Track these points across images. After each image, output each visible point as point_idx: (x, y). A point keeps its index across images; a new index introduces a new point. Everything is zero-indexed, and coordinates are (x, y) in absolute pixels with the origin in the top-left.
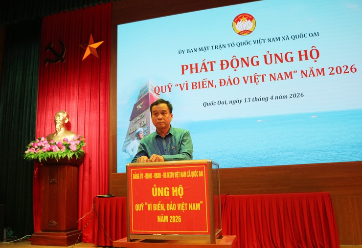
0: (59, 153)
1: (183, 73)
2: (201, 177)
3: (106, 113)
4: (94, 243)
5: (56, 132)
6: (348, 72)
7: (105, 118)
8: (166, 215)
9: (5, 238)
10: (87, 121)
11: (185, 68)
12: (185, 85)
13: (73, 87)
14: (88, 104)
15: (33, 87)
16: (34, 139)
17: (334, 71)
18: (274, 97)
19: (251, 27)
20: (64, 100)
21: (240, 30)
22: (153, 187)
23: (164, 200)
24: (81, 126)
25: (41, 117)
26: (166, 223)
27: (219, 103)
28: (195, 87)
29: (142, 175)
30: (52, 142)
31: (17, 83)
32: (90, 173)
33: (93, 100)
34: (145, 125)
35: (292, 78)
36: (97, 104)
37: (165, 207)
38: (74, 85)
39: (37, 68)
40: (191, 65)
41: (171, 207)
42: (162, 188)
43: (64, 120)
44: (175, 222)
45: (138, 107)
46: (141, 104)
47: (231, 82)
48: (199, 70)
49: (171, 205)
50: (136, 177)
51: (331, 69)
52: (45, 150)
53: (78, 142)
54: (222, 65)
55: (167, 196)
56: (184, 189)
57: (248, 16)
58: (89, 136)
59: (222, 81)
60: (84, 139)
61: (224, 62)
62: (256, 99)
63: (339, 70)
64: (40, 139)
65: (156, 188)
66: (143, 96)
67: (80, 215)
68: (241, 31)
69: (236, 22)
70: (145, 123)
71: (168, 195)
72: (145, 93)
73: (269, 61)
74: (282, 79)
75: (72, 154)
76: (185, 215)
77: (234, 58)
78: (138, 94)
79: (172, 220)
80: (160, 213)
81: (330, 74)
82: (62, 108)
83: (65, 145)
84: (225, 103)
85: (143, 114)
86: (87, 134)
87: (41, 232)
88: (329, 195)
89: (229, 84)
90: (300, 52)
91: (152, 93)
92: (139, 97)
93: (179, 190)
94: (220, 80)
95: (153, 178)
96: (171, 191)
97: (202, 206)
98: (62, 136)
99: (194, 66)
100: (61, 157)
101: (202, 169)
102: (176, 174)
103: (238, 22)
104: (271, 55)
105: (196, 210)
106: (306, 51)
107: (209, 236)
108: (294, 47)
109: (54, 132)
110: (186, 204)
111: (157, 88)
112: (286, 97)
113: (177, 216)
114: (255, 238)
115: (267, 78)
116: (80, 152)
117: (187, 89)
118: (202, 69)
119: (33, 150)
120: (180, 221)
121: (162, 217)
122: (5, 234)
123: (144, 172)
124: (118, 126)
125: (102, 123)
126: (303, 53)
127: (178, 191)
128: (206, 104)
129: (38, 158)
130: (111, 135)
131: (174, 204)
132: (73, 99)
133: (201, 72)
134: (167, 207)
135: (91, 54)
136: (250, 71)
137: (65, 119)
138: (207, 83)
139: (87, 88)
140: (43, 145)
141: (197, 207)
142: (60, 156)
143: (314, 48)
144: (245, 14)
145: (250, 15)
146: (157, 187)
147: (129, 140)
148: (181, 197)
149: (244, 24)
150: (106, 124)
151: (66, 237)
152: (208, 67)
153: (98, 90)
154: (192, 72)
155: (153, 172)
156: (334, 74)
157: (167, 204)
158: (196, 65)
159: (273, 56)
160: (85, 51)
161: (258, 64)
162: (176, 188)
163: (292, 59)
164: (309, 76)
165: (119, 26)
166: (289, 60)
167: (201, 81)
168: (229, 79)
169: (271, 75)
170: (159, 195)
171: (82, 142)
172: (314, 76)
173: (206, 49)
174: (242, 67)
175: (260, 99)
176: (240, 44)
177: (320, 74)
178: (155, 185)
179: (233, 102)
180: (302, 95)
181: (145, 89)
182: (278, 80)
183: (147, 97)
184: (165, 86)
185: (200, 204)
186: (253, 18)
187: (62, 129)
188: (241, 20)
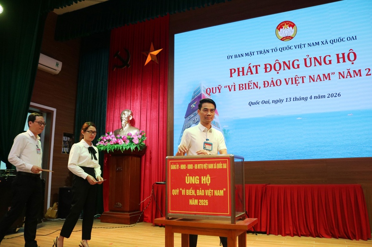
0: (124, 145)
1: (231, 76)
2: (225, 169)
3: (165, 111)
4: (152, 222)
5: (122, 128)
7: (164, 116)
8: (196, 199)
10: (148, 118)
11: (233, 71)
12: (233, 86)
13: (137, 89)
14: (149, 104)
15: (104, 89)
16: (104, 134)
18: (313, 97)
19: (293, 33)
20: (129, 100)
21: (282, 36)
23: (195, 187)
24: (144, 123)
25: (110, 115)
26: (196, 205)
27: (263, 102)
28: (241, 88)
29: (178, 166)
32: (150, 163)
33: (153, 99)
35: (330, 79)
36: (157, 103)
37: (196, 193)
38: (137, 87)
39: (106, 73)
40: (238, 69)
41: (200, 193)
42: (194, 177)
43: (128, 117)
44: (203, 205)
45: (192, 106)
46: (195, 103)
47: (274, 83)
48: (245, 74)
49: (200, 191)
50: (173, 167)
51: (368, 70)
52: (113, 143)
53: (141, 136)
54: (266, 68)
56: (211, 179)
57: (290, 23)
58: (150, 131)
59: (266, 83)
60: (145, 134)
61: (268, 66)
62: (296, 99)
64: (109, 134)
65: (189, 177)
66: (196, 97)
67: (142, 199)
68: (284, 38)
69: (279, 29)
70: (198, 120)
71: (198, 183)
72: (198, 94)
73: (308, 64)
74: (321, 80)
75: (135, 146)
76: (212, 199)
77: (277, 61)
78: (192, 95)
79: (201, 203)
80: (191, 197)
81: (367, 75)
83: (129, 139)
84: (267, 102)
86: (148, 130)
87: (108, 212)
88: (361, 187)
89: (272, 85)
90: (338, 55)
91: (204, 94)
92: (193, 97)
94: (264, 82)
95: (187, 168)
96: (200, 180)
97: (225, 193)
99: (241, 70)
100: (126, 149)
101: (225, 162)
102: (205, 166)
103: (281, 29)
104: (310, 59)
105: (220, 196)
106: (343, 54)
107: (230, 217)
108: (332, 51)
110: (212, 191)
111: (208, 90)
112: (324, 97)
113: (205, 200)
115: (307, 80)
116: (142, 145)
117: (235, 90)
118: (248, 72)
119: (102, 142)
120: (207, 205)
121: (193, 200)
123: (180, 164)
124: (175, 123)
125: (161, 119)
126: (341, 56)
127: (206, 180)
128: (251, 104)
129: (106, 149)
130: (168, 130)
131: (203, 190)
132: (137, 99)
133: (247, 74)
135: (151, 60)
136: (291, 73)
137: (130, 116)
138: (252, 85)
139: (149, 89)
140: (111, 139)
141: (220, 193)
142: (124, 148)
143: (351, 51)
144: (288, 21)
145: (292, 23)
146: (190, 176)
148: (208, 185)
149: (287, 31)
150: (165, 121)
151: (128, 216)
152: (254, 70)
153: (158, 92)
154: (239, 75)
155: (187, 164)
156: (370, 75)
157: (198, 190)
158: (243, 68)
159: (313, 60)
160: (147, 57)
161: (298, 67)
162: (205, 177)
163: (330, 62)
164: (347, 78)
165: (176, 36)
166: (328, 62)
167: (247, 83)
168: (272, 81)
169: (310, 77)
170: (191, 183)
171: (143, 136)
172: (351, 77)
173: (252, 54)
174: (284, 70)
175: (301, 99)
176: (282, 49)
177: (357, 75)
178: (188, 175)
179: (275, 102)
180: (339, 95)
181: (198, 91)
182: (317, 81)
183: (200, 97)
184: (216, 88)
185: (224, 191)
186: (294, 25)
187: (127, 125)
188: (284, 27)
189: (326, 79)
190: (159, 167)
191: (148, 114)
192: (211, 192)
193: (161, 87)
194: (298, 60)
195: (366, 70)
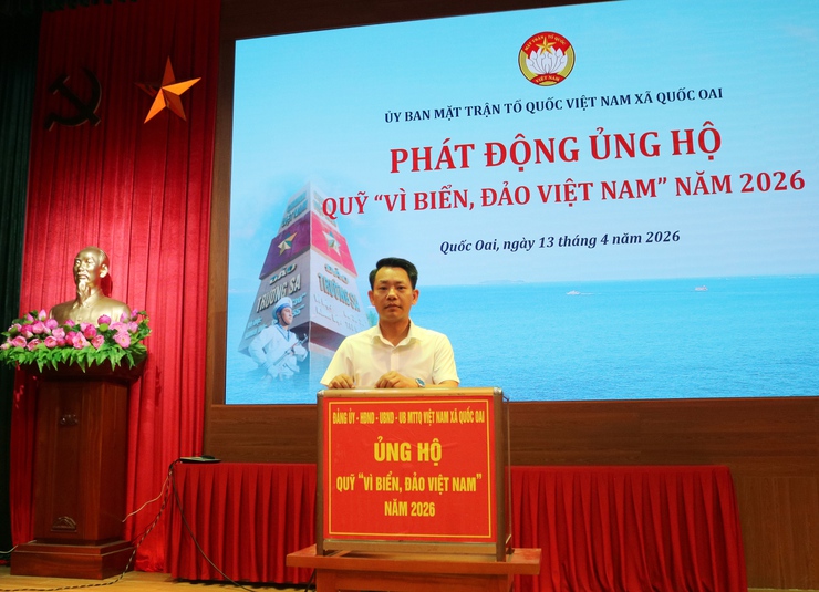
0: (89, 351)
1: (395, 170)
2: (480, 424)
3: (202, 256)
4: (169, 572)
5: (78, 299)
6: (785, 188)
7: (199, 270)
8: (403, 501)
10: (154, 274)
11: (400, 156)
12: (399, 198)
13: (119, 189)
14: (156, 233)
17: (754, 183)
18: (610, 239)
19: (564, 66)
21: (535, 72)
22: (377, 441)
23: (401, 470)
24: (140, 287)
25: (34, 260)
26: (403, 517)
27: (479, 247)
29: (352, 415)
30: (69, 325)
32: (157, 402)
33: (169, 223)
34: (298, 290)
35: (653, 195)
36: (179, 233)
37: (402, 484)
38: (121, 182)
39: (26, 136)
40: (415, 151)
41: (414, 484)
42: (396, 445)
43: (97, 270)
44: (422, 516)
45: (280, 246)
46: (290, 239)
47: (510, 197)
48: (433, 165)
49: (415, 479)
50: (340, 418)
51: (746, 178)
52: (53, 344)
53: (134, 326)
54: (490, 154)
55: (406, 462)
56: (442, 448)
57: (557, 39)
58: (157, 311)
59: (489, 193)
60: (146, 320)
61: (496, 149)
62: (566, 241)
63: (763, 182)
64: (34, 315)
65: (383, 445)
66: (294, 221)
67: (130, 505)
68: (540, 76)
69: (529, 53)
70: (298, 286)
71: (409, 459)
72: (299, 214)
73: (601, 151)
74: (631, 196)
75: (121, 355)
76: (445, 500)
77: (520, 138)
78: (282, 215)
79: (416, 511)
80: (389, 496)
81: (744, 190)
82: (89, 238)
83: (104, 333)
84: (492, 246)
85: (293, 264)
88: (728, 472)
89: (505, 202)
90: (675, 134)
91: (318, 214)
92: (286, 221)
93: (433, 449)
94: (484, 191)
95: (377, 422)
96: (414, 451)
97: (480, 484)
98: (92, 309)
99: (422, 154)
100: (95, 360)
101: (481, 407)
102: (428, 416)
103: (533, 52)
104: (607, 137)
105: (459, 492)
106: (689, 133)
107: (494, 545)
108: (663, 121)
110: (447, 479)
111: (330, 203)
112: (637, 239)
113: (426, 503)
114: (556, 567)
115: (595, 192)
116: (139, 350)
117: (403, 209)
118: (440, 161)
119: (22, 341)
120: (432, 515)
121: (395, 504)
123: (358, 410)
124: (231, 291)
125: (191, 280)
126: (682, 136)
127: (431, 451)
128: (447, 248)
129: (35, 363)
130: (212, 311)
131: (422, 479)
132: (120, 217)
133: (438, 168)
134: (406, 483)
135: (165, 109)
136: (555, 173)
137: (101, 268)
138: (452, 197)
139: (156, 192)
140: (48, 331)
141: (468, 484)
142: (90, 360)
143: (708, 126)
144: (551, 33)
145: (561, 37)
146: (385, 441)
147: (256, 326)
148: (436, 464)
149: (547, 59)
150: (201, 285)
151: (99, 556)
152: (457, 157)
153: (184, 200)
154: (415, 168)
155: (377, 410)
156: (752, 190)
157: (407, 479)
158: (428, 150)
159: (613, 141)
160: (152, 100)
161: (575, 157)
162: (427, 444)
163: (656, 149)
164: (695, 193)
165: (239, 43)
166: (650, 151)
167: (437, 190)
168: (506, 190)
169: (605, 185)
170: (389, 459)
171: (143, 326)
172: (706, 191)
173: (453, 112)
174: (538, 161)
175: (578, 242)
176: (534, 107)
177: (721, 189)
178: (380, 438)
179: (512, 246)
180: (676, 237)
181: (299, 204)
182: (621, 197)
183: (305, 222)
184: (351, 199)
185: (477, 480)
186: (568, 44)
187: (93, 292)
188: (541, 47)
189: (645, 193)
190: (184, 414)
191: (154, 263)
192: (443, 482)
193: (193, 187)
194: (575, 140)
195: (742, 176)
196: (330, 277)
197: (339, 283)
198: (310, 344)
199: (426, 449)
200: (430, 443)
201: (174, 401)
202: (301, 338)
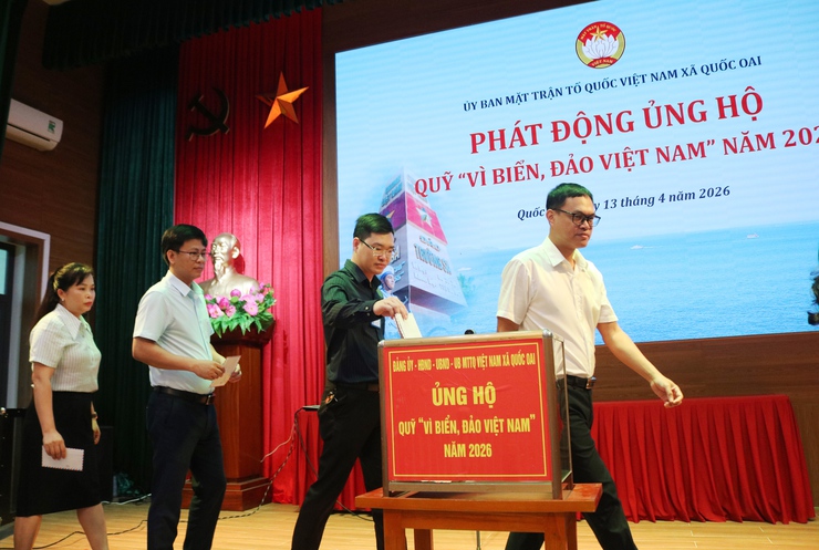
0: (223, 320)
1: (474, 151)
2: (531, 366)
3: (317, 236)
4: (297, 504)
5: (215, 277)
7: (314, 247)
8: (461, 443)
9: (115, 494)
10: (277, 254)
11: (478, 139)
12: (480, 175)
13: (247, 182)
14: (278, 219)
15: (165, 185)
17: (796, 138)
18: (667, 198)
19: (615, 50)
20: (229, 210)
21: (591, 57)
22: (435, 387)
23: (458, 414)
24: (266, 264)
26: (461, 459)
28: (499, 179)
29: (411, 362)
31: (131, 178)
33: (288, 209)
34: (397, 259)
35: (703, 156)
36: (296, 217)
37: (459, 427)
38: (248, 178)
39: (171, 146)
40: (491, 134)
41: (471, 427)
42: (453, 390)
43: (230, 252)
44: (480, 457)
47: (576, 167)
48: (507, 144)
49: (471, 422)
50: (399, 367)
51: (788, 134)
53: (262, 297)
54: (555, 131)
55: (463, 406)
56: (496, 391)
57: (608, 27)
58: (282, 284)
59: (557, 165)
60: (272, 291)
61: (561, 126)
62: (628, 202)
63: (805, 136)
65: (440, 390)
66: (392, 200)
67: (267, 448)
68: (595, 60)
69: (584, 42)
72: (396, 194)
73: (654, 122)
74: (683, 158)
75: (250, 322)
76: (502, 441)
77: (581, 115)
78: (382, 195)
79: (473, 453)
80: (448, 439)
81: (787, 145)
82: (225, 227)
83: (236, 304)
86: (278, 282)
88: (788, 401)
89: (571, 171)
90: (720, 100)
91: (411, 193)
92: (385, 202)
93: (487, 392)
94: (553, 163)
95: (434, 368)
96: (470, 395)
97: (534, 424)
98: (228, 284)
99: (497, 135)
100: (228, 328)
101: (532, 350)
102: (481, 361)
103: (588, 40)
104: (658, 109)
105: (515, 433)
106: (733, 98)
107: (549, 484)
108: (708, 90)
109: (211, 276)
110: (502, 421)
111: (421, 183)
112: (691, 196)
113: (483, 445)
114: (632, 492)
115: (651, 157)
116: (266, 317)
117: (484, 183)
118: (513, 140)
120: (489, 455)
121: (454, 446)
122: (115, 487)
123: (416, 357)
125: (309, 256)
126: (727, 102)
127: (486, 394)
128: (523, 215)
131: (478, 421)
132: (248, 208)
133: (511, 146)
134: (463, 427)
135: (281, 115)
136: (615, 142)
137: (233, 250)
138: (525, 171)
139: (276, 185)
141: (522, 425)
142: (224, 327)
143: (750, 91)
144: (602, 23)
145: (612, 25)
146: (442, 386)
148: (491, 407)
149: (601, 45)
150: (318, 259)
151: (239, 491)
152: (527, 136)
153: (300, 190)
154: (492, 148)
155: (433, 357)
156: (794, 144)
157: (464, 421)
158: (502, 132)
159: (664, 111)
160: (269, 109)
161: (631, 127)
162: (481, 388)
163: (703, 115)
164: (742, 151)
165: (339, 56)
166: (698, 117)
167: (512, 166)
168: (572, 161)
169: (659, 150)
170: (446, 404)
171: (268, 296)
172: (752, 149)
173: (522, 98)
174: (598, 134)
175: (637, 202)
176: (592, 87)
177: (765, 146)
178: (438, 384)
180: (727, 191)
181: (396, 184)
182: (674, 160)
183: (401, 201)
184: (438, 179)
185: (531, 421)
186: (618, 31)
187: (227, 270)
188: (594, 35)
189: (696, 154)
190: (309, 369)
191: (277, 243)
192: (498, 423)
193: (307, 178)
194: (630, 113)
195: (784, 133)
196: (424, 247)
197: (432, 250)
198: (410, 304)
199: (481, 393)
200: (485, 386)
201: (299, 358)
202: (403, 300)
